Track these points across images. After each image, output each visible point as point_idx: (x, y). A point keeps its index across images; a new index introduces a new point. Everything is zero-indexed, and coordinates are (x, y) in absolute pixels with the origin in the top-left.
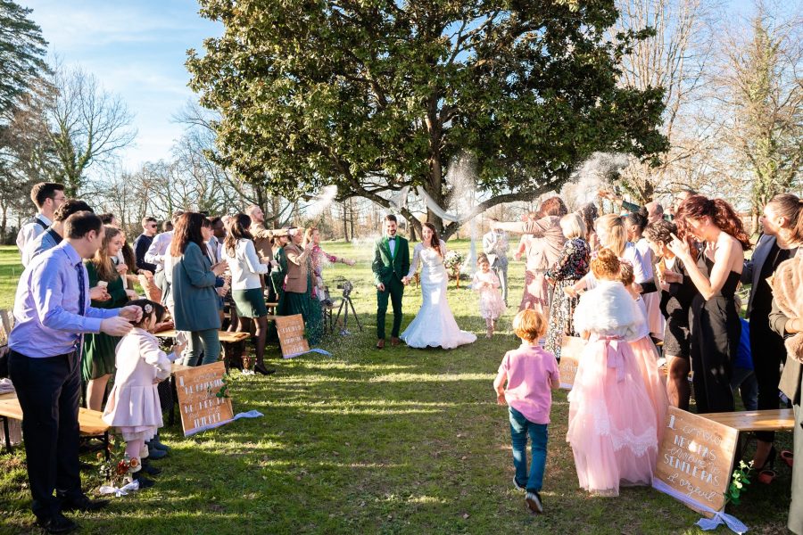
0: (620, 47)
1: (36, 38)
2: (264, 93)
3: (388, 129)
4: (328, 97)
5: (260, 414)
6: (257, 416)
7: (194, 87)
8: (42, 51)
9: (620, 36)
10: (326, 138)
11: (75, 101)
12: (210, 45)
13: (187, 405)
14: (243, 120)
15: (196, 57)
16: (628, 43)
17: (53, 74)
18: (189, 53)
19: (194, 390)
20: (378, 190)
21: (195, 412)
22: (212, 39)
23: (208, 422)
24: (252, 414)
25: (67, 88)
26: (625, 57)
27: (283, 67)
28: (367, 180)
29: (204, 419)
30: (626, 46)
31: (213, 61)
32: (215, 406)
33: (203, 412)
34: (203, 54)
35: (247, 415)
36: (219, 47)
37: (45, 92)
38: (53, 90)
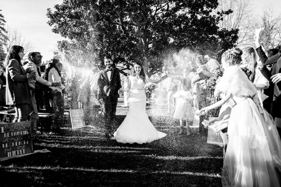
0: (219, 18)
1: (2, 20)
2: (76, 24)
3: (127, 40)
4: (102, 26)
5: (48, 151)
6: (46, 152)
7: (50, 24)
8: (4, 24)
9: (218, 13)
10: (102, 44)
11: (14, 41)
12: (57, 7)
13: (5, 144)
14: (67, 35)
15: (51, 11)
16: (221, 16)
17: (7, 32)
18: (48, 10)
19: (10, 135)
20: (123, 70)
21: (9, 148)
22: (58, 5)
23: (16, 154)
24: (44, 151)
25: (11, 37)
26: (220, 21)
27: (85, 16)
28: (118, 65)
29: (14, 152)
30: (221, 17)
31: (58, 14)
32: (22, 145)
33: (14, 148)
34: (54, 11)
35: (41, 151)
36: (61, 8)
37: (3, 39)
38: (6, 38)
